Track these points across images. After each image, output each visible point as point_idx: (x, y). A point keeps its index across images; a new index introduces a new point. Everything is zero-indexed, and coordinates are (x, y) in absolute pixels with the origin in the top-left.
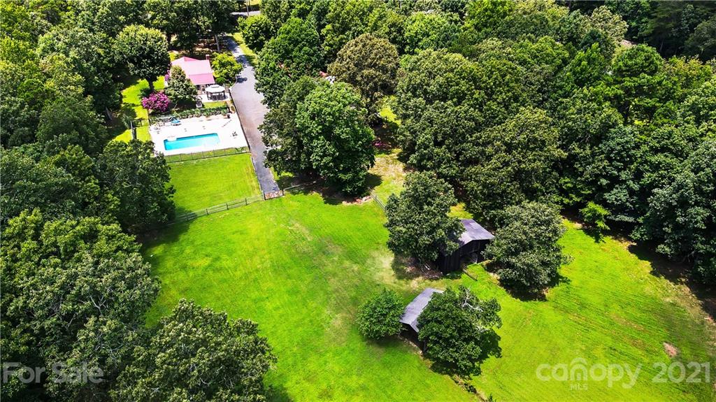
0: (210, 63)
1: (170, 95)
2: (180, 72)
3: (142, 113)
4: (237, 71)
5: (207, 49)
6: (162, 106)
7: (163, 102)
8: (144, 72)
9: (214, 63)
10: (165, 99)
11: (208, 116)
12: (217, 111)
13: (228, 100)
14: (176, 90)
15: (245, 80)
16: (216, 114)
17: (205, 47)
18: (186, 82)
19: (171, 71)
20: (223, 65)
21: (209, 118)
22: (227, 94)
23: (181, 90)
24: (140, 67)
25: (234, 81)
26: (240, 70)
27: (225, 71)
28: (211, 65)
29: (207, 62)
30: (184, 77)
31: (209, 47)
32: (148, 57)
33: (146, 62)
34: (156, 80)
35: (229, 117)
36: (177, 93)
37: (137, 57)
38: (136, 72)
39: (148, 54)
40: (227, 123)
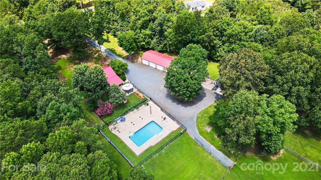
12: (142, 104)
13: (135, 90)
21: (138, 109)
29: (110, 68)
35: (148, 105)
40: (151, 109)
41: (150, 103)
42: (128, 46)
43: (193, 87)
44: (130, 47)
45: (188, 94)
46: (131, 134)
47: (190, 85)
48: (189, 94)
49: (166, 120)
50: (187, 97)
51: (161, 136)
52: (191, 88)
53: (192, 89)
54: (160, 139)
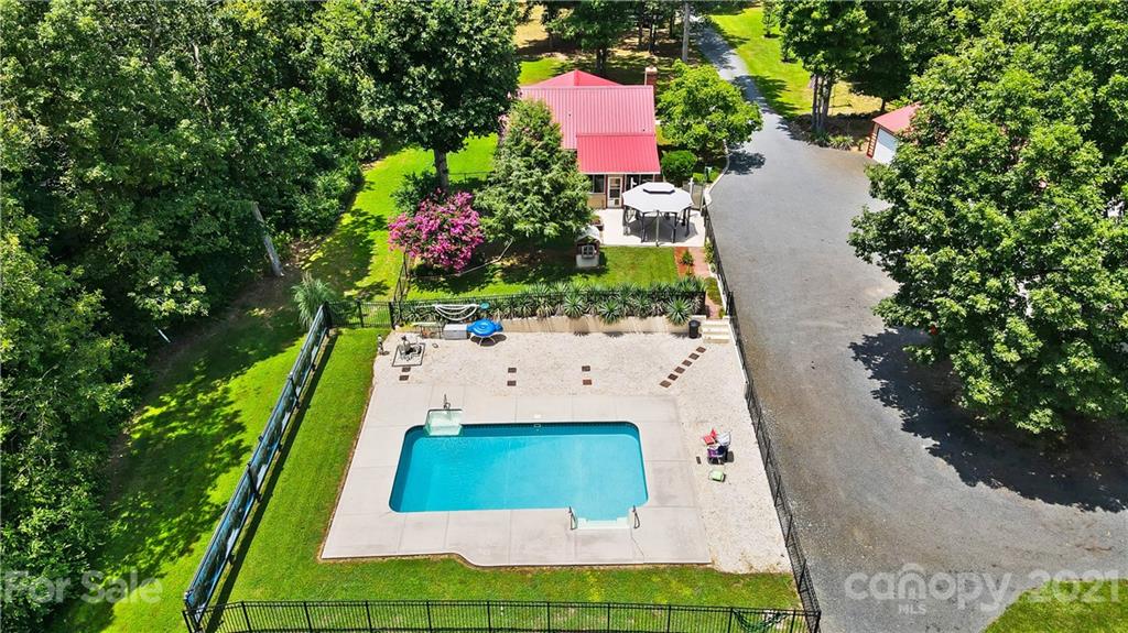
0: (656, 94)
1: (490, 212)
2: (542, 127)
3: (388, 262)
4: (741, 133)
5: (646, 55)
6: (451, 256)
7: (457, 240)
8: (408, 117)
9: (667, 96)
10: (467, 228)
11: (611, 317)
12: (652, 301)
13: (696, 242)
14: (512, 200)
15: (756, 161)
16: (645, 313)
17: (641, 47)
18: (556, 171)
19: (510, 121)
20: (696, 107)
21: (613, 327)
22: (697, 220)
23: (532, 199)
24: (399, 97)
25: (720, 164)
26: (750, 129)
27: (700, 129)
28: (657, 101)
29: (645, 92)
30: (552, 151)
31: (653, 49)
32: (431, 56)
33: (422, 77)
34: (456, 145)
35: (694, 332)
36: (513, 212)
37: (392, 55)
38: (381, 113)
39: (432, 43)
40: (687, 363)
41: (717, 328)
42: (816, 15)
43: (1085, 277)
44: (824, 22)
45: (1013, 342)
46: (447, 423)
47: (1061, 242)
48: (1033, 345)
49: (717, 471)
50: (1000, 371)
51: (590, 539)
52: (1063, 289)
53: (1081, 298)
54: (562, 555)
